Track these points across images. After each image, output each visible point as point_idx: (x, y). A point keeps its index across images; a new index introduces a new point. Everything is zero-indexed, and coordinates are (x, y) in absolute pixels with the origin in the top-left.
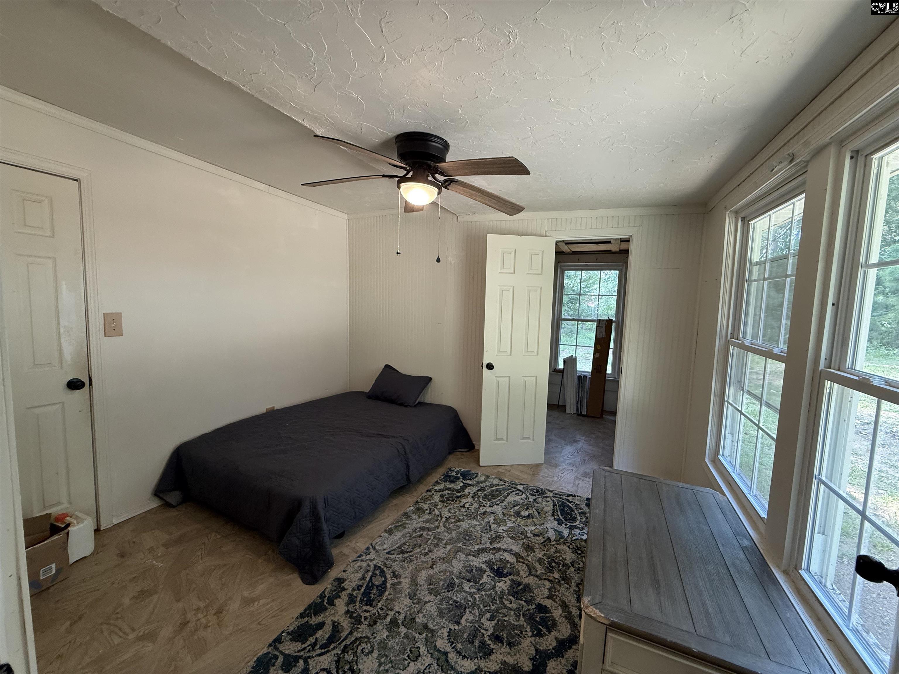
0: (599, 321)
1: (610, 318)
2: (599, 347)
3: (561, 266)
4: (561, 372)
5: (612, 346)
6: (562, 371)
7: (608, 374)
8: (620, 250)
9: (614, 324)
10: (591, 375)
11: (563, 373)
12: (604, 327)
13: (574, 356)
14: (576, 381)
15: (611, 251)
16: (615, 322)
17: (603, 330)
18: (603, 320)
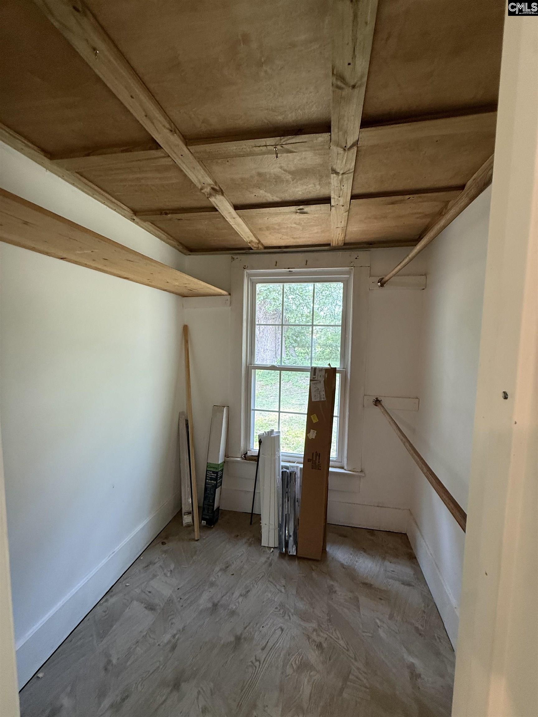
0: (314, 371)
1: (332, 366)
2: (315, 420)
3: (249, 275)
4: (254, 460)
5: (336, 412)
6: (256, 459)
7: (332, 461)
8: (345, 244)
9: (338, 375)
10: (304, 464)
11: (258, 461)
12: (322, 382)
13: (276, 430)
14: (279, 477)
15: (329, 245)
16: (340, 372)
17: (321, 386)
18: (321, 369)
